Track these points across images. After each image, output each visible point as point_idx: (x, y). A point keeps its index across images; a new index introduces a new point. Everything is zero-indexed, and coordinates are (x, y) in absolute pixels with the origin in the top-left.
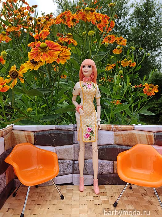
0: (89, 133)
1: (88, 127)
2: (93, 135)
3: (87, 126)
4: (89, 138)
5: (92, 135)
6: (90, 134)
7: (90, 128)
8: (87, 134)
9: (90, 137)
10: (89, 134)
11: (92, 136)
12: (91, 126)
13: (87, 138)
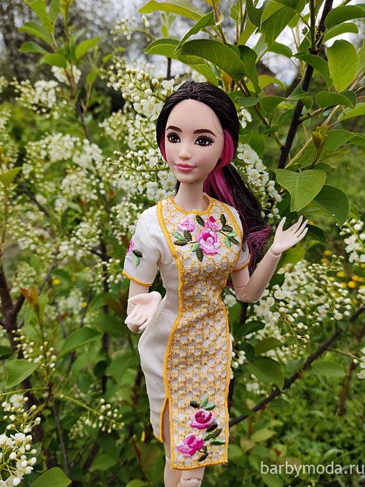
0: (201, 435)
1: (196, 411)
2: (218, 439)
5: (212, 440)
9: (205, 448)
10: (198, 438)
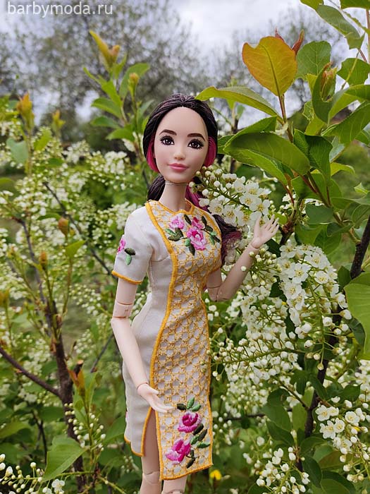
2: (204, 442)
3: (181, 407)
4: (186, 460)
5: (198, 443)
6: (194, 442)
7: (193, 415)
8: (181, 443)
9: (192, 453)
10: (186, 443)
11: (200, 447)
12: (195, 407)
13: (181, 459)
